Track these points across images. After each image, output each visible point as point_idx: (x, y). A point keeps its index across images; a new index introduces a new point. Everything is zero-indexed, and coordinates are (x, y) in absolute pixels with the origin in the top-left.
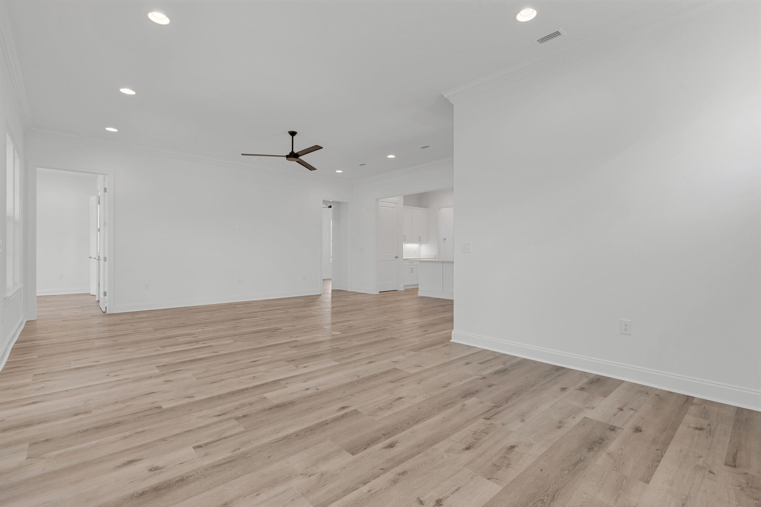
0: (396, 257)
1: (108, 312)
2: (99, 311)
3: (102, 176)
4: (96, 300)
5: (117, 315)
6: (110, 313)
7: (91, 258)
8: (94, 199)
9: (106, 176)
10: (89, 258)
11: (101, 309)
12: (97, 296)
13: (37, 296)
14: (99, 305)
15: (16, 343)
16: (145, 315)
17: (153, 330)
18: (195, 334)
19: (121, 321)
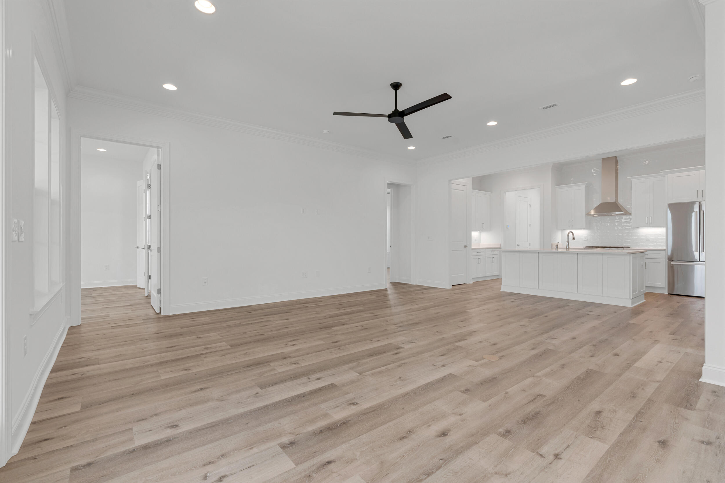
0: (466, 247)
1: (162, 314)
2: (151, 311)
3: (156, 150)
4: (145, 294)
5: (175, 319)
6: (164, 315)
7: (138, 247)
8: (141, 184)
9: (160, 150)
10: (136, 247)
11: (153, 308)
12: (145, 289)
13: (82, 289)
14: (149, 303)
15: (52, 372)
16: (206, 319)
17: (229, 347)
18: (290, 355)
19: (182, 328)
